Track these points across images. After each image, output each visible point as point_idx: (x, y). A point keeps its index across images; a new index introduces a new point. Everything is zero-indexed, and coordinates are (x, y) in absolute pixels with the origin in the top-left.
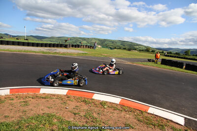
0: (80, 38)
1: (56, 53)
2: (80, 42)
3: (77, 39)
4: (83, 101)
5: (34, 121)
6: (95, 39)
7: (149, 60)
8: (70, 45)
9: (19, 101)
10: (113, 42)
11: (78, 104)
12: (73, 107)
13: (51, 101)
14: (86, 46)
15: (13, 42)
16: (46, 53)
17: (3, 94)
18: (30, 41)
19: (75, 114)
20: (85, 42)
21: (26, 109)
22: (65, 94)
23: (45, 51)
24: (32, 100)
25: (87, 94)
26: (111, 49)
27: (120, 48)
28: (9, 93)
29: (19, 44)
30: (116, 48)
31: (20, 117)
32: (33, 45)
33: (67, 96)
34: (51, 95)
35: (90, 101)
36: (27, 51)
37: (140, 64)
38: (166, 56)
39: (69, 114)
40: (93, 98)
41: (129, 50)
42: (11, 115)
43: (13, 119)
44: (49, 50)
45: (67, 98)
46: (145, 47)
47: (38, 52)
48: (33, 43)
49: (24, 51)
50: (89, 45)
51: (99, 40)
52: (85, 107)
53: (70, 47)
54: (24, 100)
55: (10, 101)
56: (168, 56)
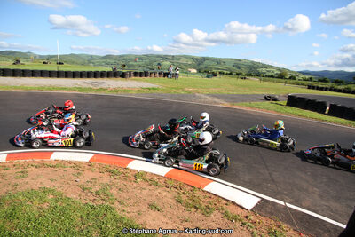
1: (101, 89)
6: (186, 57)
8: (130, 73)
14: (160, 73)
16: (85, 89)
23: (85, 85)
32: (58, 74)
53: (130, 76)
54: (24, 170)
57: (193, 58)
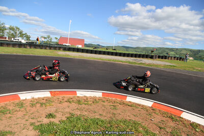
0: (167, 49)
1: (141, 63)
3: (163, 49)
4: (170, 117)
5: (122, 124)
8: (156, 56)
9: (109, 104)
11: (164, 119)
12: (158, 120)
13: (136, 110)
14: (174, 57)
15: (104, 52)
16: (132, 63)
17: (97, 96)
18: (117, 51)
19: (160, 128)
20: (173, 53)
21: (115, 112)
22: (150, 106)
23: (131, 61)
24: (120, 105)
25: (174, 111)
28: (101, 96)
29: (108, 53)
31: (111, 117)
32: (120, 55)
33: (152, 108)
34: (137, 104)
35: (178, 119)
39: (155, 126)
40: (181, 116)
42: (104, 114)
43: (106, 118)
44: (134, 60)
45: (152, 111)
47: (125, 62)
48: (120, 53)
49: (113, 61)
50: (178, 56)
51: (191, 51)
52: (172, 124)
53: (156, 58)
54: (113, 104)
55: (102, 103)
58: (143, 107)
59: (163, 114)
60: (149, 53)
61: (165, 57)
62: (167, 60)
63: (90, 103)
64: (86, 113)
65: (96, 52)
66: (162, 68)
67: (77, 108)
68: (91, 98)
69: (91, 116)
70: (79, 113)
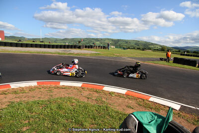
0: (93, 39)
1: (70, 53)
2: (93, 43)
3: (90, 40)
4: (95, 91)
6: (108, 39)
7: (161, 59)
8: (83, 46)
9: (45, 90)
10: (126, 42)
13: (69, 90)
14: (99, 47)
15: (31, 44)
16: (62, 54)
17: (33, 85)
18: (46, 43)
19: (88, 98)
20: (98, 43)
22: (80, 86)
23: (61, 52)
24: (55, 89)
25: (99, 86)
26: (124, 49)
27: (134, 48)
28: (37, 85)
29: (36, 46)
30: (129, 48)
32: (49, 46)
33: (82, 88)
36: (45, 53)
37: (151, 63)
38: (181, 55)
39: (84, 98)
41: (143, 50)
42: (43, 97)
44: (64, 51)
46: (161, 46)
47: (54, 53)
49: (42, 53)
50: (102, 45)
52: (96, 95)
53: (83, 48)
54: (49, 89)
55: (38, 90)
56: (184, 55)
57: (112, 40)
58: (74, 88)
59: (90, 90)
60: (77, 44)
61: (91, 47)
62: (93, 49)
63: (27, 91)
64: (25, 99)
65: (22, 45)
66: (89, 56)
67: (16, 97)
68: (26, 87)
69: (31, 100)
70: (18, 100)
